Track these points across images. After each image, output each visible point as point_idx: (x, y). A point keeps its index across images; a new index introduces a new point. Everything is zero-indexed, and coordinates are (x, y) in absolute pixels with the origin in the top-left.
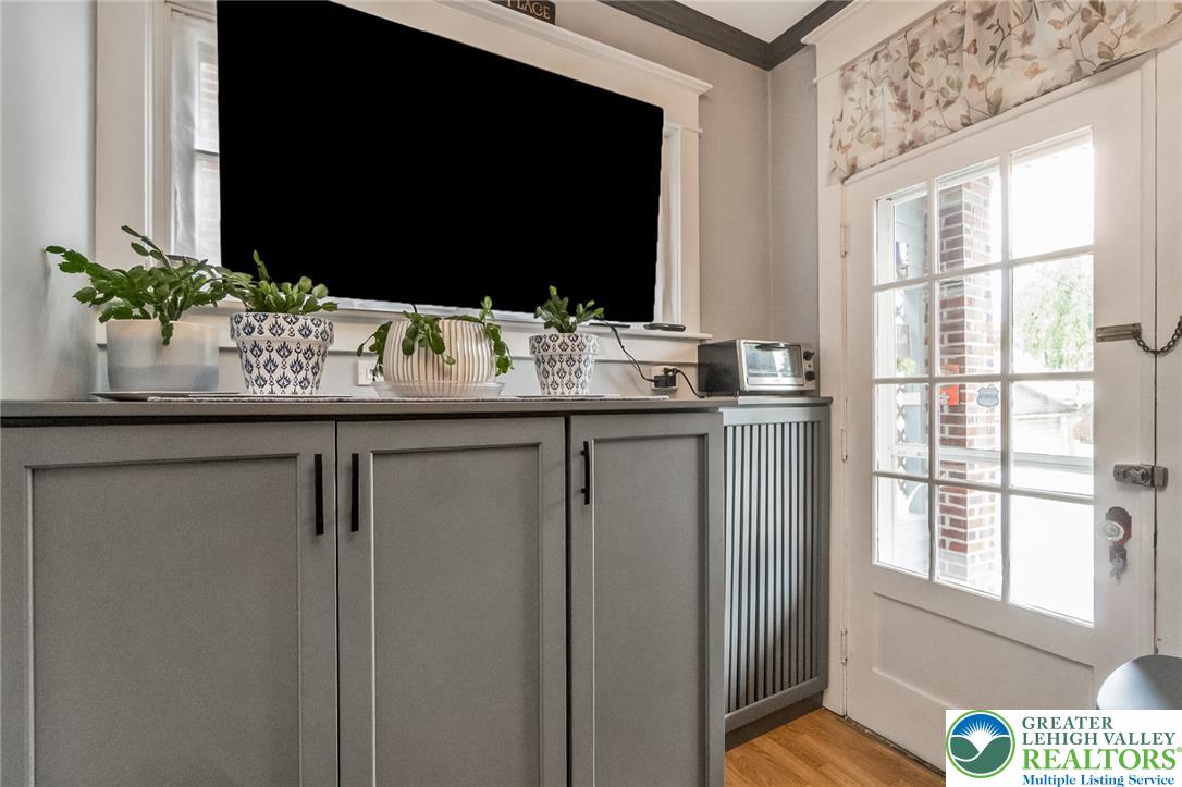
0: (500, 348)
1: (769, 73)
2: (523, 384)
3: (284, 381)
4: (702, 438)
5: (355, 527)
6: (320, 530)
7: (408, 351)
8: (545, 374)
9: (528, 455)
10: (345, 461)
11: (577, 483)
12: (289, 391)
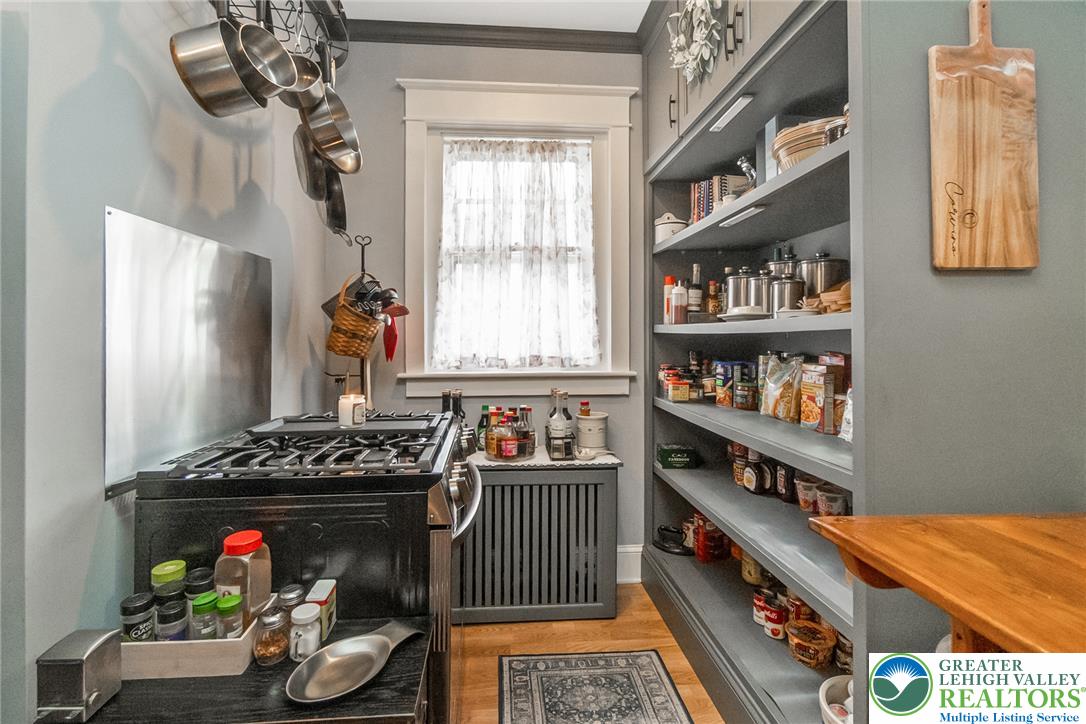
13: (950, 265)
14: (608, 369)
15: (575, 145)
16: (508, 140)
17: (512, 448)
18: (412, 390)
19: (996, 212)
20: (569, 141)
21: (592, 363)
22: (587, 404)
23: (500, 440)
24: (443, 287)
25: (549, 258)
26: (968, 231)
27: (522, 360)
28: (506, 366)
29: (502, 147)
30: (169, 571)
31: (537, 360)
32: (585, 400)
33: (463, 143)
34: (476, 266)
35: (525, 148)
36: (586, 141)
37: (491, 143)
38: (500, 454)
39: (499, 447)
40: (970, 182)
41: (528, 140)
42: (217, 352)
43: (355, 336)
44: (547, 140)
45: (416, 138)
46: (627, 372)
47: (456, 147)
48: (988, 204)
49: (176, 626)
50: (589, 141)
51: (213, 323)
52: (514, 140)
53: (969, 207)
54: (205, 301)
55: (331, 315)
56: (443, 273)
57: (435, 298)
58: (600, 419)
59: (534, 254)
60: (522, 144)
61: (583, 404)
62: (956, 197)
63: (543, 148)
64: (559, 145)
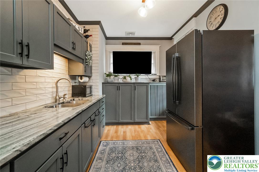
0: (131, 78)
1: (171, 40)
2: (133, 81)
3: (116, 81)
4: (147, 86)
6: (118, 90)
8: (135, 80)
10: (119, 86)
11: (135, 89)
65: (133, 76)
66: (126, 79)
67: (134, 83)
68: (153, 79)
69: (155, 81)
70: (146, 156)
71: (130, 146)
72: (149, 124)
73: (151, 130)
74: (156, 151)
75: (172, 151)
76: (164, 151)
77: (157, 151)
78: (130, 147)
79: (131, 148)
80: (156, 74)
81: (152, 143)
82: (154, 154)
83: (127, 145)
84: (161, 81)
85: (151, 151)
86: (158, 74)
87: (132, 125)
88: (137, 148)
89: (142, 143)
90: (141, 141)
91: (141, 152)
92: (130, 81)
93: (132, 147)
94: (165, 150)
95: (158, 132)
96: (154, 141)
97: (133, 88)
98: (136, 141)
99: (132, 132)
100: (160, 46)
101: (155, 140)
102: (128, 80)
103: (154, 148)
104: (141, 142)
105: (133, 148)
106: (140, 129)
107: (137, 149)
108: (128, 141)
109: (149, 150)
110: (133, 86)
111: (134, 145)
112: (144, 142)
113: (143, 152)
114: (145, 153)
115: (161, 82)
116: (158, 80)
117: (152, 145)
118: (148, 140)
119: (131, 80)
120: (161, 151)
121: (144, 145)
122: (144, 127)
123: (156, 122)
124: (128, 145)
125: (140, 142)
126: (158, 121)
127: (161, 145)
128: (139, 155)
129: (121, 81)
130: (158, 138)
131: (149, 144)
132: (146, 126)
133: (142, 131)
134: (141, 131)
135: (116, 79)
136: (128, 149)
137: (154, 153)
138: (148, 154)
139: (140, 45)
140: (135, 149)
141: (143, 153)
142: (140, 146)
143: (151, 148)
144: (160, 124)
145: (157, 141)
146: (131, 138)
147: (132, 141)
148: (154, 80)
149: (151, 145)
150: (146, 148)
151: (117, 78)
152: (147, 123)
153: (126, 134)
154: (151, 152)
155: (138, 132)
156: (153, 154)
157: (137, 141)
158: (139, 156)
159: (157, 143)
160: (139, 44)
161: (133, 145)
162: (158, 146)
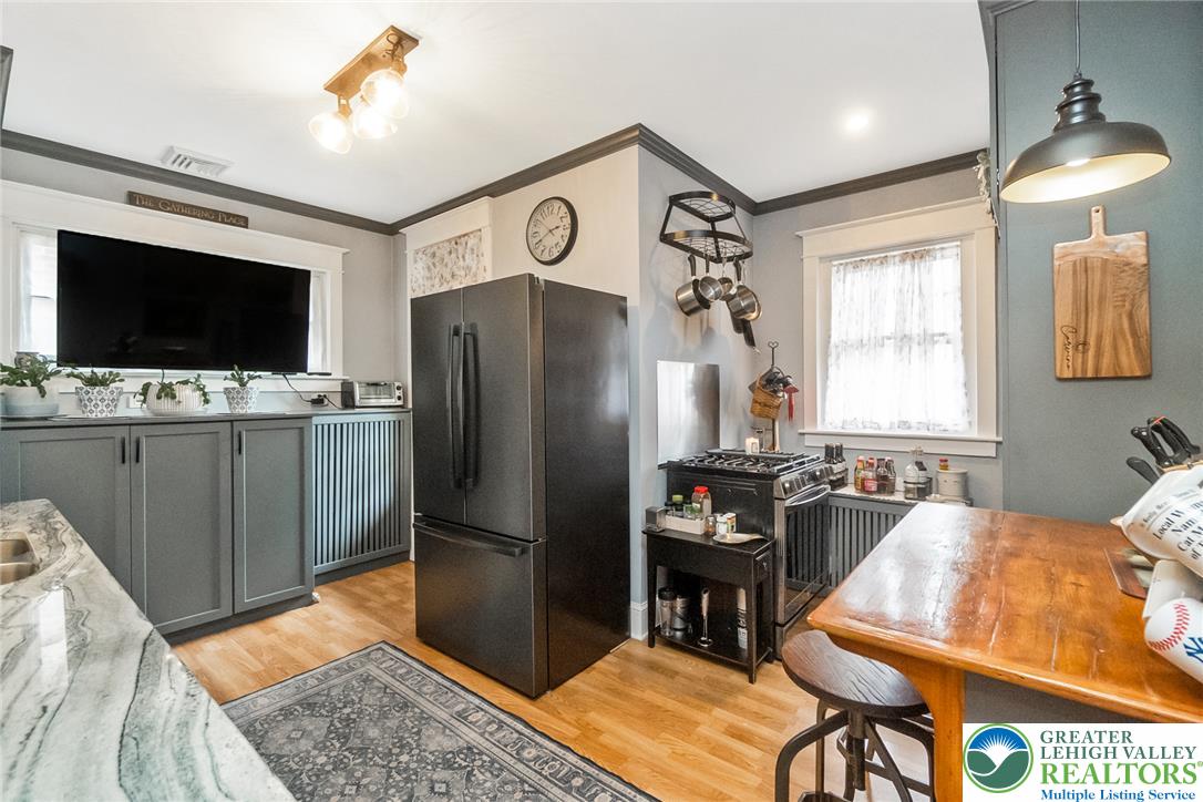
0: (204, 392)
1: (391, 237)
2: (219, 407)
3: (102, 411)
4: (301, 429)
5: (137, 461)
6: (124, 461)
7: (159, 398)
8: (230, 404)
9: (214, 435)
10: (133, 439)
11: (236, 447)
12: (104, 415)
13: (1065, 376)
14: (975, 435)
15: (942, 249)
16: (883, 255)
17: (873, 486)
18: (808, 441)
19: (1107, 341)
20: (937, 247)
21: (960, 428)
22: (946, 461)
23: (863, 480)
24: (832, 371)
25: (919, 344)
26: (1080, 355)
27: (892, 424)
28: (880, 429)
29: (878, 262)
30: (678, 498)
31: (905, 424)
32: (944, 458)
33: (847, 264)
34: (857, 352)
35: (897, 259)
36: (955, 243)
37: (869, 260)
38: (863, 489)
39: (863, 484)
40: (1083, 326)
41: (901, 252)
42: (696, 413)
43: (765, 405)
44: (917, 251)
45: (811, 267)
46: (994, 438)
47: (842, 268)
48: (1100, 338)
49: (680, 513)
50: (958, 243)
51: (694, 398)
52: (888, 254)
53: (1082, 339)
54: (690, 386)
55: (753, 392)
56: (832, 360)
57: (826, 377)
58: (958, 474)
59: (904, 340)
60: (894, 256)
61: (941, 461)
62: (1070, 335)
63: (913, 257)
64: (928, 251)
65: (216, 381)
66: (174, 397)
67: (231, 421)
68: (315, 396)
69: (326, 402)
70: (361, 712)
71: (267, 711)
72: (312, 602)
73: (332, 623)
74: (390, 679)
75: (444, 656)
76: (420, 667)
77: (393, 677)
78: (268, 715)
79: (275, 717)
80: (330, 374)
81: (363, 664)
82: (388, 690)
83: (252, 716)
84: (357, 403)
85: (370, 690)
86: (338, 374)
87: (223, 635)
88: (309, 704)
89: (317, 679)
90: (311, 673)
91: (334, 709)
92: (200, 409)
93: (281, 710)
94: (421, 663)
95: (363, 618)
96: (369, 654)
97: (225, 447)
98: (283, 684)
99: (239, 658)
100: (348, 253)
101: (368, 650)
102: (189, 403)
103: (381, 673)
104: (312, 676)
105: (287, 713)
106: (279, 635)
107: (311, 706)
108: (243, 699)
109: (364, 689)
110: (229, 435)
111: (288, 702)
112: (326, 673)
113: (340, 705)
114: (354, 704)
115: (354, 407)
116: (337, 400)
117: (363, 669)
118: (339, 662)
119: (207, 401)
120: (408, 673)
121: (332, 682)
122: (290, 621)
123: (337, 589)
124: (258, 713)
125: (305, 680)
126: (344, 581)
127: (400, 655)
128: (332, 721)
129: (134, 409)
130: (375, 638)
131: (352, 669)
132: (301, 612)
133: (293, 640)
134: (289, 640)
135: (102, 400)
136: (266, 726)
137: (386, 687)
138: (365, 702)
139: (246, 227)
140: (301, 710)
141: (345, 707)
142: (318, 694)
143: (367, 680)
144: (358, 590)
145: (380, 649)
146: (251, 682)
147: (263, 691)
148: (319, 401)
149: (361, 671)
150: (347, 687)
151: (112, 393)
152: (301, 602)
153: (209, 678)
154: (374, 691)
155: (272, 648)
156: (385, 692)
157: (292, 680)
158: (332, 724)
159: (383, 655)
160: (242, 222)
161: (283, 703)
162: (393, 662)
